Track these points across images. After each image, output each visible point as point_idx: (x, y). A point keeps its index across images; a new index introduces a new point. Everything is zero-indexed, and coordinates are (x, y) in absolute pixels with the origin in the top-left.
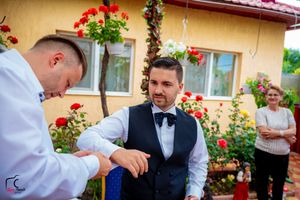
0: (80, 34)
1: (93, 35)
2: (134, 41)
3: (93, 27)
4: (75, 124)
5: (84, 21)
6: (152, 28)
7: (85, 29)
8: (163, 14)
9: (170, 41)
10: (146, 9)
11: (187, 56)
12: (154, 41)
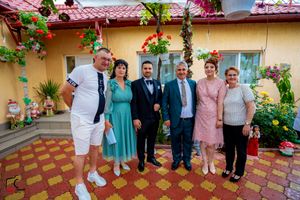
0: (145, 51)
1: (152, 51)
3: (151, 46)
5: (146, 44)
6: (186, 42)
7: (147, 48)
10: (182, 31)
11: (210, 56)
12: (188, 49)
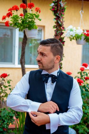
0: (7, 24)
1: (16, 24)
2: (44, 27)
4: (3, 88)
8: (66, 7)
9: (71, 27)
10: (53, 4)
11: (83, 37)
